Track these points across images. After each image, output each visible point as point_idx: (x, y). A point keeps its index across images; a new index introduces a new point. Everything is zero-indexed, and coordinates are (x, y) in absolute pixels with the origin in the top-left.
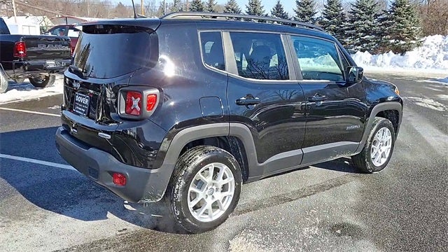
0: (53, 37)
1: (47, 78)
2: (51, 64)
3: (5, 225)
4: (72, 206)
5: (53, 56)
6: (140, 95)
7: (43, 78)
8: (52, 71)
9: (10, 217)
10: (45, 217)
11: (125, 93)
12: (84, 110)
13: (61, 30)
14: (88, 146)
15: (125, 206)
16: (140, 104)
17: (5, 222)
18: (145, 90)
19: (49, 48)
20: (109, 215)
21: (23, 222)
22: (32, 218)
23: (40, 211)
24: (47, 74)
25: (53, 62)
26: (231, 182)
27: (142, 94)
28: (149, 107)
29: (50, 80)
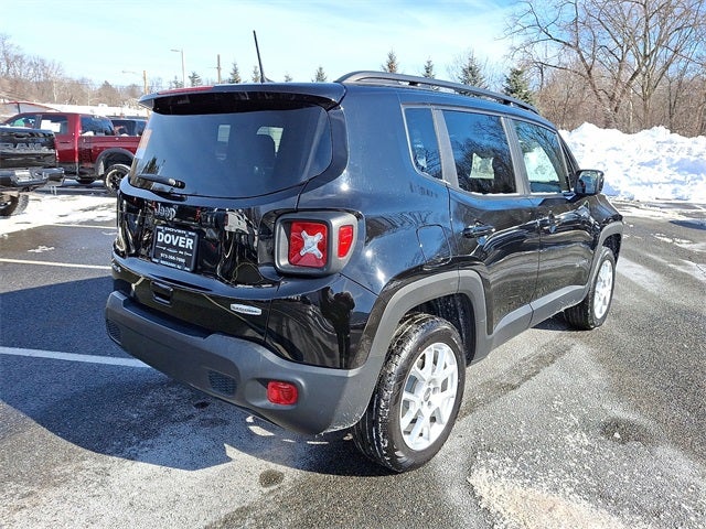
0: (26, 131)
1: (14, 200)
2: (23, 175)
3: (26, 502)
4: (150, 442)
5: (25, 163)
6: (324, 227)
7: (6, 199)
8: (27, 187)
9: (31, 482)
10: (105, 472)
11: (288, 225)
12: (183, 261)
13: (26, 122)
14: (205, 332)
15: (251, 428)
16: (324, 246)
17: (23, 496)
18: (334, 217)
19: (20, 150)
20: (231, 451)
21: (63, 490)
22: (80, 478)
23: (91, 461)
24: (15, 194)
25: (26, 173)
26: (452, 375)
27: (328, 226)
28: (343, 251)
29: (20, 204)
